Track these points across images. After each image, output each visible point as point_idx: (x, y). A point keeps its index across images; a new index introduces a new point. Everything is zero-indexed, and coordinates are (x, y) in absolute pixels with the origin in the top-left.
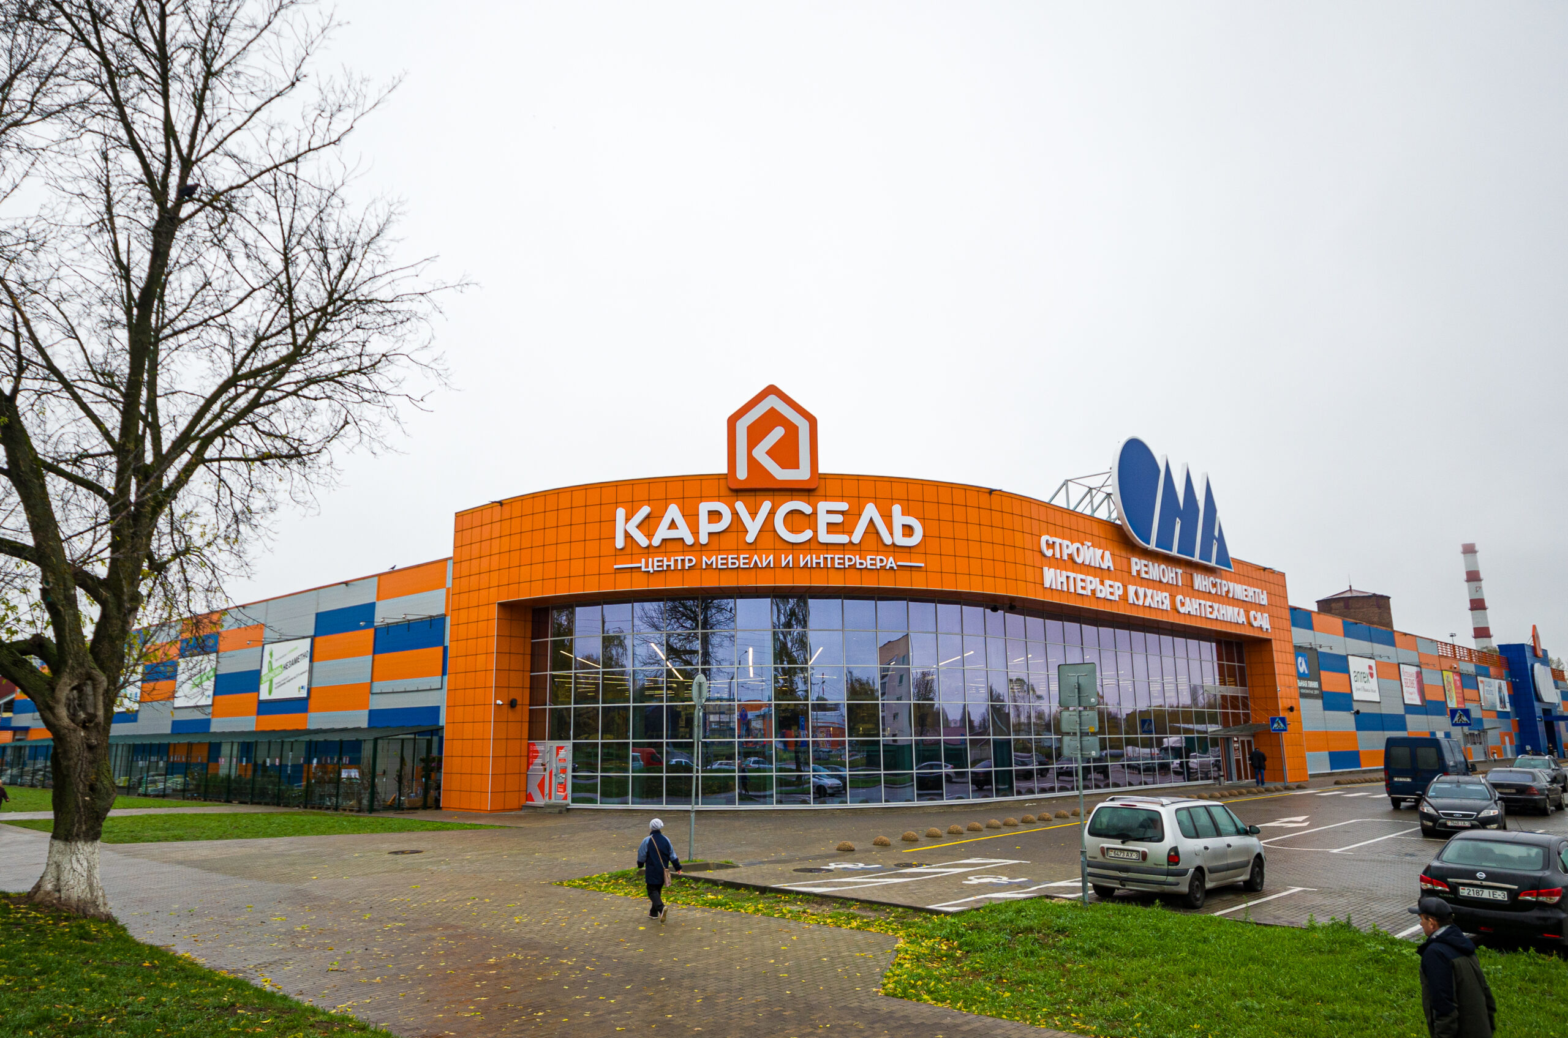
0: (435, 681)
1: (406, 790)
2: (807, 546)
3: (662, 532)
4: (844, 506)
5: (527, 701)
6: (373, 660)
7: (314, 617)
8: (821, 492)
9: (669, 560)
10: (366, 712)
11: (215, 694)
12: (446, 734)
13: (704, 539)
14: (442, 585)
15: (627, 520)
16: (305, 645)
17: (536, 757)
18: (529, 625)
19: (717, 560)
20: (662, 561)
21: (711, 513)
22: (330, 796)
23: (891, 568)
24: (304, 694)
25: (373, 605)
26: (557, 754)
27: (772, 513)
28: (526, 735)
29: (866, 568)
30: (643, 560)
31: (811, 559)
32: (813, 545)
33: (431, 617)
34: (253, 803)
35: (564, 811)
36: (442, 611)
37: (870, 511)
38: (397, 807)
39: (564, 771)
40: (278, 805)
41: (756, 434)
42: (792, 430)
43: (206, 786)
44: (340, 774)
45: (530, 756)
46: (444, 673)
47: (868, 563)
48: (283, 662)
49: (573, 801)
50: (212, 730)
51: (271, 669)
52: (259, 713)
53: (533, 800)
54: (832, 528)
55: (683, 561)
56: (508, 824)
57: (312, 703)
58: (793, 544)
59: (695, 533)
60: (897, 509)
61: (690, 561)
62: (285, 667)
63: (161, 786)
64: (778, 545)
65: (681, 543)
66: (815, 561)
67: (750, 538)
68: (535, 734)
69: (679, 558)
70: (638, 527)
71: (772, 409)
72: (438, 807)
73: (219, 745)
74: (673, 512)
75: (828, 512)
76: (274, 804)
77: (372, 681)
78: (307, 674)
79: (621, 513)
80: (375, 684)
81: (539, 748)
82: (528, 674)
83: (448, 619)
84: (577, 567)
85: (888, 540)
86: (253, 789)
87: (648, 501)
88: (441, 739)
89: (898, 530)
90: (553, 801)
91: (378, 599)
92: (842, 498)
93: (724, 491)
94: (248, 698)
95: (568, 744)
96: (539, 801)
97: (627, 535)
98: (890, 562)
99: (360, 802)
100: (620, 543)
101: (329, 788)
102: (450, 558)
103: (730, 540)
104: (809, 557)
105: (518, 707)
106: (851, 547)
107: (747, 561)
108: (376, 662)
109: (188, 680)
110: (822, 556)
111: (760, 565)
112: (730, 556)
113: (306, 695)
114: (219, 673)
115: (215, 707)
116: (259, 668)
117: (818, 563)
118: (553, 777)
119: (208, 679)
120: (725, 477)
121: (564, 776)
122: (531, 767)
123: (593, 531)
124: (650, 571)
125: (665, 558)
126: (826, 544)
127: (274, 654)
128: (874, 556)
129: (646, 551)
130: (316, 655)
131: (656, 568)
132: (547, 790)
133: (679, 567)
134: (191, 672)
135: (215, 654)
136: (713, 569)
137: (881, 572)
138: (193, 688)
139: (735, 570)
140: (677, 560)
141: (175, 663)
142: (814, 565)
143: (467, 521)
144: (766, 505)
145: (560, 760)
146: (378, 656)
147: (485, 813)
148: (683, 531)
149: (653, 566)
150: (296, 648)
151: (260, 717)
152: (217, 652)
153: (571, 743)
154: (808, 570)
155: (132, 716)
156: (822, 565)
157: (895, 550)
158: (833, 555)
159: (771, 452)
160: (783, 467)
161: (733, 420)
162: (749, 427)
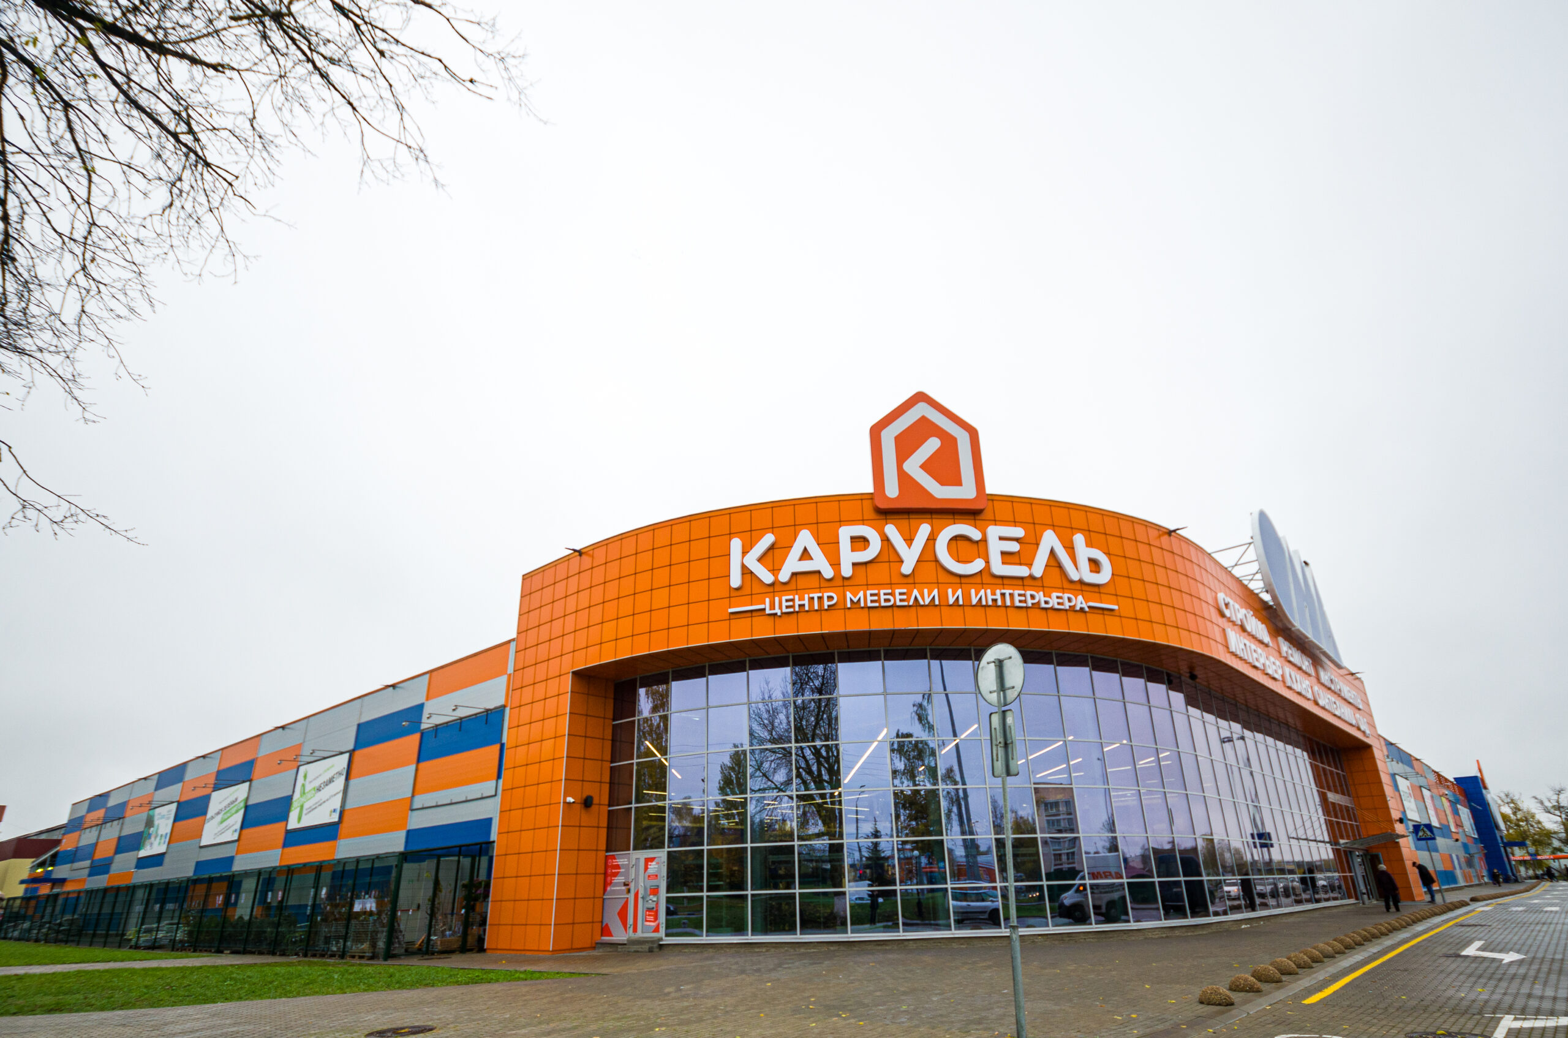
0: (488, 787)
1: (440, 927)
2: (978, 580)
3: (792, 564)
4: (1019, 532)
5: (606, 800)
6: (417, 770)
7: (354, 729)
8: (988, 514)
9: (802, 599)
10: (403, 834)
11: (242, 827)
12: (496, 851)
13: (847, 571)
14: (503, 671)
15: (744, 553)
16: (343, 761)
17: (616, 875)
18: (610, 701)
19: (865, 597)
20: (793, 600)
21: (854, 539)
22: (337, 938)
23: (1082, 609)
24: (335, 818)
25: (420, 707)
26: (646, 868)
27: (932, 539)
28: (603, 846)
29: (1052, 609)
30: (767, 600)
31: (987, 595)
32: (987, 577)
33: (487, 710)
35: (657, 948)
36: (501, 702)
37: (1049, 540)
38: (426, 951)
39: (655, 891)
40: (273, 954)
41: (906, 445)
42: (949, 443)
44: (352, 907)
45: (608, 873)
46: (499, 777)
47: (1053, 602)
48: (317, 783)
49: (667, 935)
50: (234, 869)
51: (303, 793)
52: (284, 846)
53: (610, 935)
54: (1008, 558)
55: (820, 598)
56: (582, 969)
57: (344, 828)
58: (961, 576)
59: (836, 564)
60: (1079, 539)
61: (830, 598)
62: (319, 790)
64: (943, 577)
65: (817, 576)
66: (990, 597)
67: (907, 568)
68: (615, 842)
69: (816, 596)
70: (760, 560)
71: (923, 418)
72: (481, 949)
73: (240, 883)
74: (805, 539)
75: (1001, 538)
76: (268, 954)
77: (413, 796)
78: (341, 795)
79: (736, 544)
80: (417, 799)
81: (621, 861)
82: (608, 764)
83: (507, 710)
84: (679, 616)
85: (1074, 576)
86: (250, 933)
87: (772, 529)
88: (491, 859)
89: (1084, 565)
90: (640, 934)
91: (427, 699)
92: (1015, 523)
93: (869, 513)
94: (276, 831)
95: (661, 854)
96: (619, 935)
97: (746, 571)
98: (1080, 602)
99: (374, 945)
100: (736, 580)
101: (338, 928)
102: (513, 640)
103: (880, 573)
104: (982, 592)
105: (594, 808)
106: (1031, 582)
107: (904, 597)
108: (420, 772)
109: (218, 813)
110: (998, 592)
111: (922, 603)
112: (882, 592)
113: (336, 820)
114: (250, 802)
115: (241, 842)
116: (291, 793)
117: (995, 601)
118: (640, 901)
119: (237, 812)
120: (870, 497)
121: (655, 899)
122: (609, 889)
123: (699, 570)
124: (776, 614)
125: (797, 597)
126: (1002, 577)
127: (308, 776)
128: (1060, 594)
129: (771, 589)
130: (354, 772)
131: (785, 610)
132: (630, 920)
133: (816, 607)
134: (222, 806)
135: (248, 784)
136: (862, 608)
137: (1071, 614)
138: (222, 822)
139: (890, 609)
140: (813, 598)
141: (207, 798)
142: (990, 603)
143: (537, 582)
144: (924, 530)
145: (649, 876)
146: (422, 765)
147: (547, 954)
148: (819, 562)
149: (780, 607)
150: (333, 766)
151: (287, 850)
152: (251, 781)
153: (666, 853)
154: (983, 609)
155: (157, 860)
156: (999, 603)
157: (1084, 588)
158: (1011, 591)
159: (925, 467)
160: (942, 484)
161: (876, 432)
162: (897, 438)
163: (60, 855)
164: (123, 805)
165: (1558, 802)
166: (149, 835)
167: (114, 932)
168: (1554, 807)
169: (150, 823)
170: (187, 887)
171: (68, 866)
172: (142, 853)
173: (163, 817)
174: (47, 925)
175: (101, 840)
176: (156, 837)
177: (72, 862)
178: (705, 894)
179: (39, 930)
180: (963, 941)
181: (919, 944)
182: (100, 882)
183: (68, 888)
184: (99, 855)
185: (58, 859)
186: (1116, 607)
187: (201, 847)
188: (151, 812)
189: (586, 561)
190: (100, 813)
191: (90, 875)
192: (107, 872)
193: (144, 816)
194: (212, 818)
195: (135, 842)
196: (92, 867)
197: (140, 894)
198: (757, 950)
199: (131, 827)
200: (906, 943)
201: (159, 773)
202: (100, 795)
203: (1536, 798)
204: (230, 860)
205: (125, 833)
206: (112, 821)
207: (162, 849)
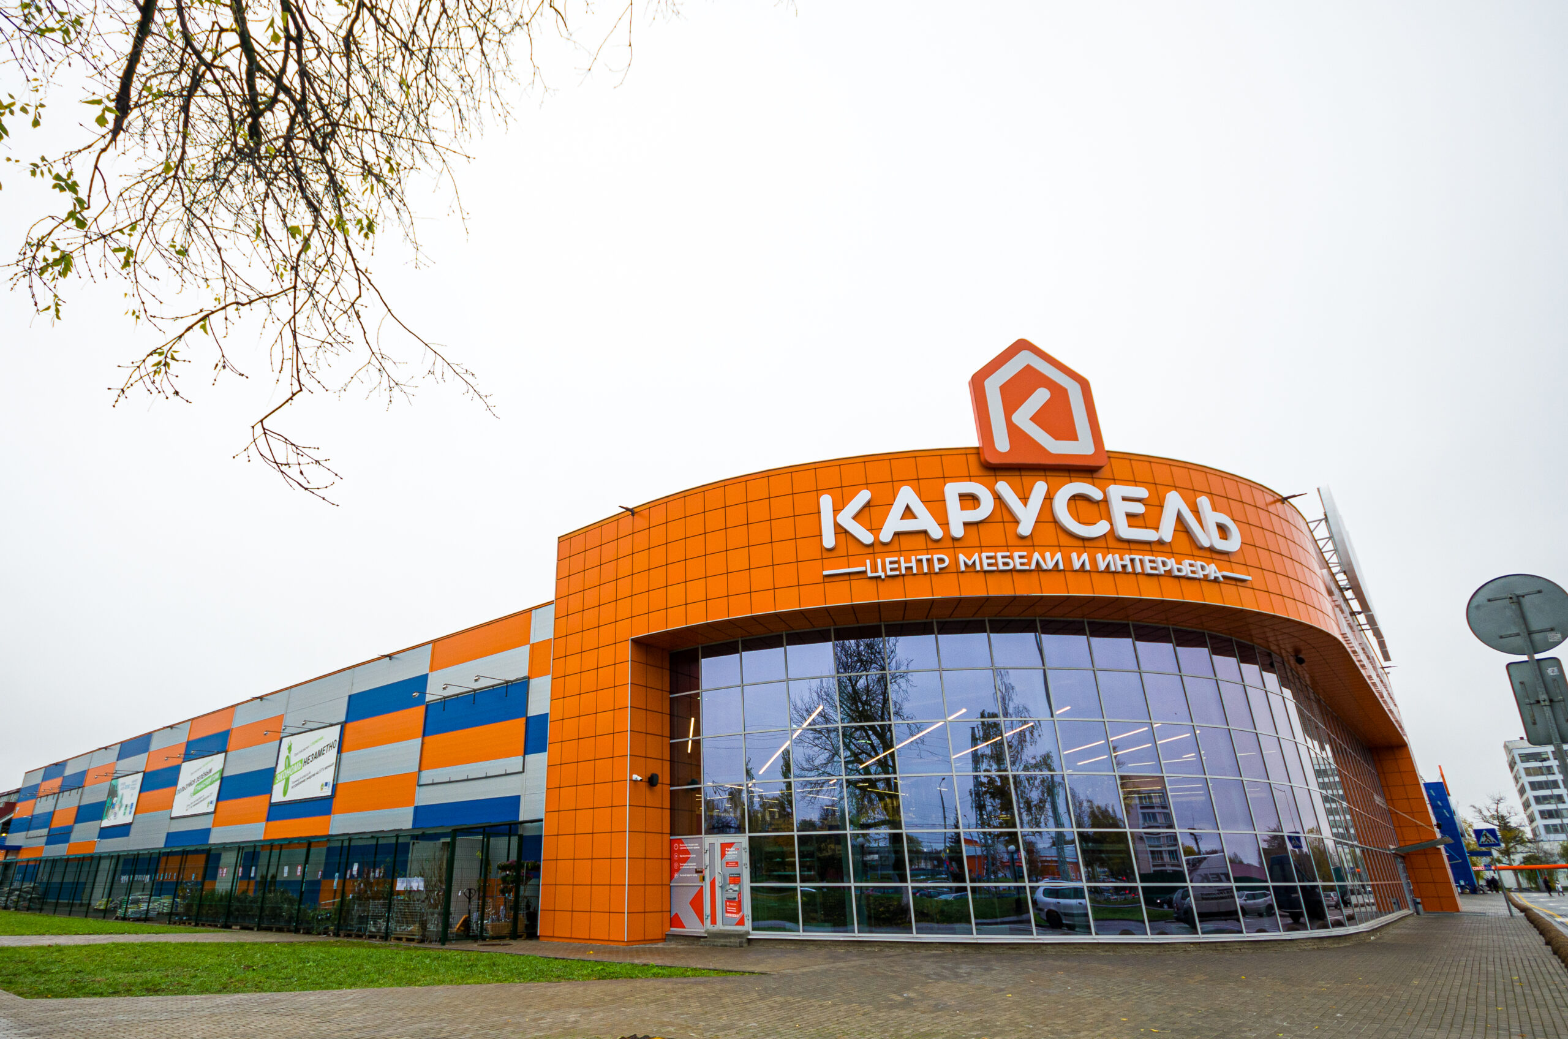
0: (513, 763)
2: (1103, 543)
3: (894, 523)
4: (1142, 492)
5: (667, 780)
6: (423, 744)
7: (346, 699)
8: (1105, 472)
9: (908, 560)
10: (410, 810)
11: (218, 800)
12: (544, 830)
13: (957, 531)
15: (836, 511)
16: (334, 733)
17: (685, 860)
18: (667, 673)
19: (982, 560)
20: (898, 562)
21: (962, 497)
22: (375, 918)
23: (1216, 578)
24: (327, 792)
25: (424, 678)
26: (723, 855)
27: (1049, 498)
28: (667, 829)
29: (1185, 577)
30: (868, 562)
31: (1115, 560)
32: (1113, 542)
33: (507, 682)
34: (260, 929)
35: (743, 943)
36: (524, 673)
37: (1174, 501)
39: (736, 880)
41: (1014, 394)
42: (1059, 394)
43: (200, 906)
44: (393, 885)
45: (674, 859)
47: (1186, 570)
48: (303, 756)
49: (755, 928)
50: (211, 841)
51: (288, 765)
52: (268, 819)
53: (684, 926)
54: (1134, 521)
55: (929, 560)
57: (337, 803)
58: (1084, 539)
59: (944, 524)
60: (1204, 502)
61: (941, 560)
62: (306, 762)
63: (143, 907)
64: (1064, 540)
65: (923, 536)
66: (1119, 563)
67: (1025, 529)
68: (681, 824)
69: (924, 557)
70: (855, 517)
71: (1028, 366)
73: (218, 857)
74: (907, 495)
75: (1124, 499)
76: (289, 931)
77: (420, 770)
78: (333, 767)
79: (826, 502)
80: (424, 773)
81: (691, 846)
82: (667, 741)
84: (761, 578)
85: (1204, 542)
86: (262, 909)
87: (867, 485)
89: (1213, 530)
90: (720, 926)
91: (432, 670)
92: (1135, 483)
93: (975, 468)
94: (259, 803)
95: (741, 839)
96: (693, 926)
97: (840, 530)
98: (1212, 571)
99: (423, 926)
100: (829, 541)
101: (375, 906)
103: (994, 533)
104: (1109, 557)
105: (658, 787)
106: (1161, 547)
107: (1025, 560)
108: (425, 746)
109: (190, 784)
110: (1127, 557)
111: (1045, 567)
112: (999, 555)
113: (329, 794)
114: (225, 775)
115: (217, 814)
116: (274, 766)
117: (1124, 567)
118: (718, 891)
119: (212, 783)
120: (977, 451)
121: (736, 888)
122: (676, 875)
123: (784, 528)
124: (880, 577)
125: (902, 559)
126: (1129, 541)
127: (293, 747)
128: (1192, 562)
129: (870, 550)
130: (346, 745)
131: (889, 573)
132: (707, 910)
133: (926, 570)
134: (195, 777)
135: (223, 754)
136: (978, 572)
137: (1204, 584)
138: (195, 794)
139: (1009, 574)
140: (921, 560)
141: (176, 770)
142: (1120, 569)
143: (578, 545)
144: (1040, 488)
145: (727, 863)
146: (427, 739)
147: (622, 946)
148: (925, 521)
149: (884, 569)
150: (322, 738)
151: (270, 823)
152: (226, 752)
153: (747, 838)
154: (1111, 576)
155: (123, 830)
156: (1130, 569)
157: (1215, 556)
158: (1141, 557)
159: (1035, 419)
160: (1057, 438)
161: (978, 383)
162: (1002, 388)
163: (12, 823)
164: (84, 774)
165: (1497, 811)
166: (113, 805)
167: (79, 902)
168: (1492, 816)
169: (113, 792)
170: (159, 858)
171: (24, 834)
172: (105, 823)
173: (128, 786)
174: (17, 893)
175: (57, 809)
176: (120, 808)
177: (28, 830)
178: (798, 884)
179: (8, 897)
180: (1107, 947)
181: (1058, 948)
182: (59, 850)
183: (23, 856)
184: (57, 823)
185: (12, 827)
186: (1249, 578)
187: (172, 818)
188: (114, 782)
189: (640, 522)
190: (57, 782)
191: (47, 844)
192: (67, 841)
193: (106, 786)
194: (184, 789)
195: (95, 811)
196: (49, 835)
197: (105, 865)
198: (868, 949)
199: (93, 794)
200: (1044, 948)
201: (121, 743)
202: (56, 764)
203: (1474, 807)
204: (207, 832)
205: (84, 802)
206: (71, 790)
207: (128, 819)
